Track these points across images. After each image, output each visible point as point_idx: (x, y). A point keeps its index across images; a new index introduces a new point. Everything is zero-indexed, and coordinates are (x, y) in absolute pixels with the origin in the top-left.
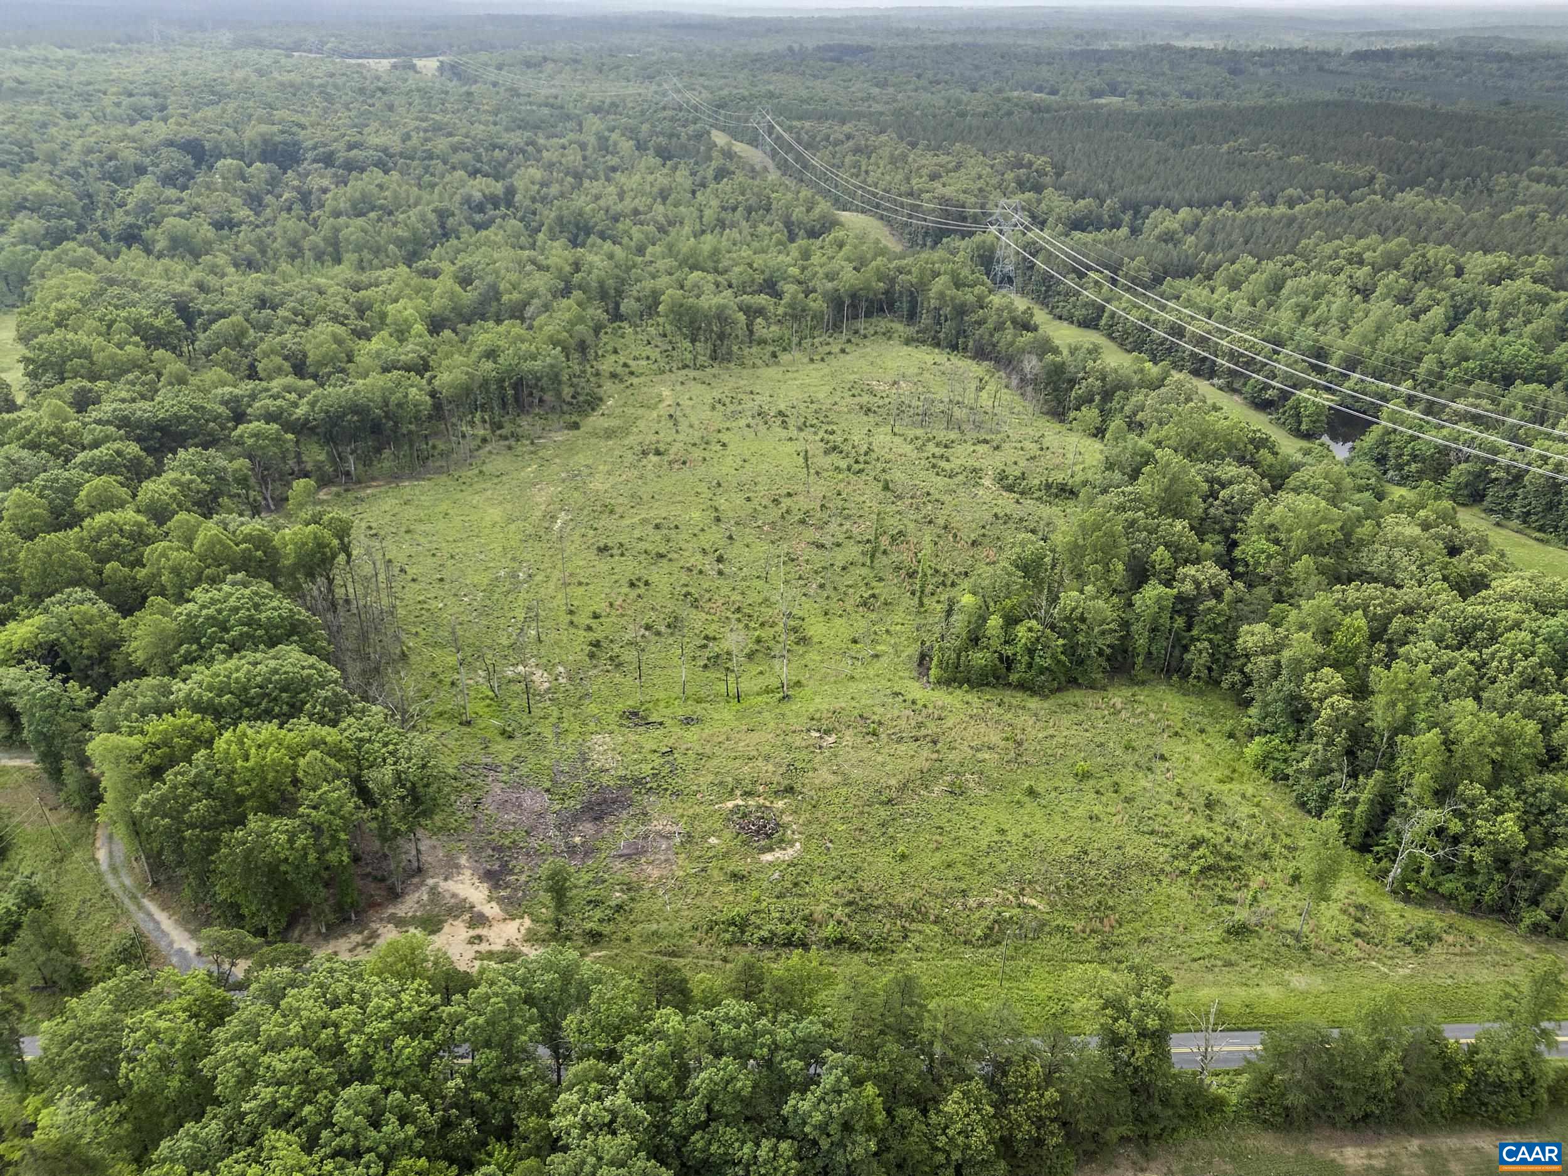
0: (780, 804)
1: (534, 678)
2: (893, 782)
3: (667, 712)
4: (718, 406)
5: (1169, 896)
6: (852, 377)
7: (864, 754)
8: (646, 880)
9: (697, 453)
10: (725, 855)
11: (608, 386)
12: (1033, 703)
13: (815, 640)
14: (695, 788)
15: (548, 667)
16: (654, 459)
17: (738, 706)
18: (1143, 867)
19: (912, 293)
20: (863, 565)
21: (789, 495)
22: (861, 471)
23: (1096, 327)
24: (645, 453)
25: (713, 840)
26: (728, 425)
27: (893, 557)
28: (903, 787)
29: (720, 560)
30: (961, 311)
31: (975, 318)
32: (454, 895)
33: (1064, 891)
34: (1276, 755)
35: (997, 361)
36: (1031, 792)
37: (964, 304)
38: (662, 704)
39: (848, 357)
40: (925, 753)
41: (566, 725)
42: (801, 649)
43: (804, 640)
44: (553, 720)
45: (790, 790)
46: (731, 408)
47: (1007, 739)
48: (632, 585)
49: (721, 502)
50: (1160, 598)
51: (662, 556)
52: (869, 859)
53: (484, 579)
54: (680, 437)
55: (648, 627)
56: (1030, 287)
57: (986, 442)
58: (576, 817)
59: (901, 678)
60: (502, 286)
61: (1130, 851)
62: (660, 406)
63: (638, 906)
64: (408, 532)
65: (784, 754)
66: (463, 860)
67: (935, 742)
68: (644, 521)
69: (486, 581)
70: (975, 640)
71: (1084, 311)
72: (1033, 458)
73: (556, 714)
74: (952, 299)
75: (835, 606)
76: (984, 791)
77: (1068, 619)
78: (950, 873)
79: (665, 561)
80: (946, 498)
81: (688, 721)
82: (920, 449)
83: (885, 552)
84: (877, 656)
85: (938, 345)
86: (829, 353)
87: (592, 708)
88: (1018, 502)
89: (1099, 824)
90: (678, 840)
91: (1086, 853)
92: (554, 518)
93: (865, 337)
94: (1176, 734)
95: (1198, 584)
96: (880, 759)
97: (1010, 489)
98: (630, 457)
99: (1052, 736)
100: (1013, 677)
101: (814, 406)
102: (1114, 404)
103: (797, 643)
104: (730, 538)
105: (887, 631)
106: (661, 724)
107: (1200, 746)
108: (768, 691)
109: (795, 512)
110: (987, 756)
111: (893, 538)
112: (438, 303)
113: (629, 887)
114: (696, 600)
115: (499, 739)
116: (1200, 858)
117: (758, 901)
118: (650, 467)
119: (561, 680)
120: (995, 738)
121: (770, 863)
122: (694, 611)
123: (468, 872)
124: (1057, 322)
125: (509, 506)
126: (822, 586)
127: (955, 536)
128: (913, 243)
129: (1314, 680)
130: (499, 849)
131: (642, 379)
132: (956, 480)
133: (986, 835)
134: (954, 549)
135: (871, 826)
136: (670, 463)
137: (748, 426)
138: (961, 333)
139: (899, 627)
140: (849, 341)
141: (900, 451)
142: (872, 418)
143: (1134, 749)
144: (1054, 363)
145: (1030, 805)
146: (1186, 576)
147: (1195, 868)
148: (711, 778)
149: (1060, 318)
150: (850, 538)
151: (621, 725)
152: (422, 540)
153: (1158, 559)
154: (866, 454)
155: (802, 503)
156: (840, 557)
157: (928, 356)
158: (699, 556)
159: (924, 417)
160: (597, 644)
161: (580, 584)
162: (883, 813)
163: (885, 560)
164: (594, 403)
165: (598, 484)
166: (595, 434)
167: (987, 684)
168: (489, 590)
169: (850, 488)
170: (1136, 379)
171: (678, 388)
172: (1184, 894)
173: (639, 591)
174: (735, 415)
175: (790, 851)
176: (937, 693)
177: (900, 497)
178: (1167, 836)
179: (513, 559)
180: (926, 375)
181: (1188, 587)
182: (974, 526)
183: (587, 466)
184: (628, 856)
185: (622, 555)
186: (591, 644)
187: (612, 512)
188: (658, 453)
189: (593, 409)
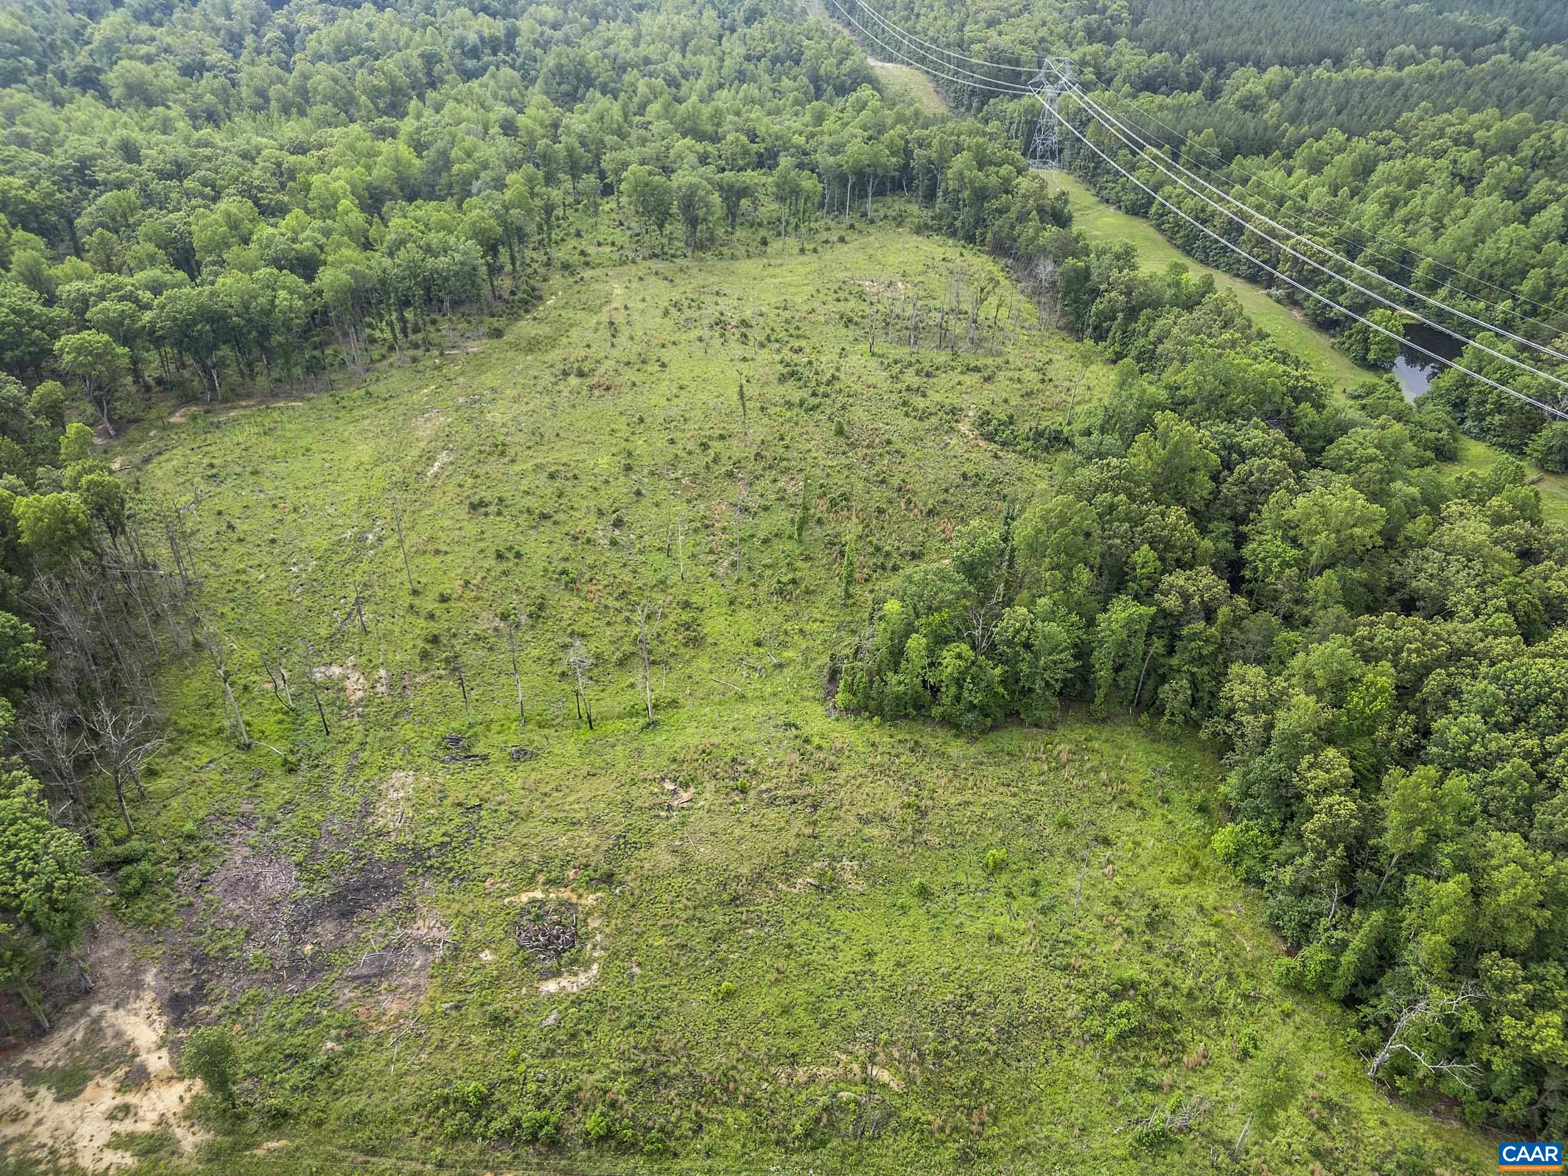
0: (590, 900)
1: (347, 683)
2: (745, 870)
3: (498, 740)
4: (673, 310)
5: (1070, 1075)
6: (842, 275)
7: (720, 823)
8: (378, 1020)
9: (629, 375)
10: (495, 982)
11: (557, 279)
12: (957, 749)
13: (710, 640)
14: (485, 870)
15: (368, 669)
16: (574, 381)
17: (590, 735)
18: (1045, 1024)
19: (929, 171)
20: (790, 537)
21: (722, 437)
22: (814, 408)
23: (1145, 216)
24: (566, 374)
25: (487, 956)
26: (676, 337)
27: (829, 529)
28: (758, 877)
29: (618, 524)
30: (982, 195)
31: (996, 204)
32: (118, 1035)
33: (929, 1059)
34: (1253, 851)
35: (1017, 259)
36: (924, 893)
37: (983, 189)
38: (495, 728)
39: (846, 248)
40: (798, 825)
41: (365, 755)
42: (689, 653)
43: (696, 642)
44: (352, 746)
45: (609, 879)
46: (689, 313)
47: (909, 806)
48: (500, 556)
49: (639, 444)
50: (1130, 621)
51: (545, 517)
52: (685, 995)
53: (322, 543)
54: (615, 353)
55: (504, 617)
56: (1078, 162)
57: (977, 369)
58: (318, 913)
59: (803, 699)
60: (455, 153)
61: (1031, 996)
62: (605, 309)
63: (350, 1064)
64: (254, 473)
65: (619, 818)
66: (149, 978)
67: (815, 807)
68: (538, 467)
69: (325, 545)
70: (897, 655)
71: (1132, 196)
72: (1029, 394)
73: (358, 737)
74: (971, 182)
75: (745, 592)
76: (861, 886)
77: (1010, 643)
78: (784, 1023)
79: (548, 523)
80: (909, 449)
81: (520, 755)
82: (895, 378)
83: (819, 521)
84: (780, 666)
85: (953, 234)
86: (827, 242)
87: (407, 731)
88: (996, 456)
89: (999, 950)
90: (439, 953)
91: (971, 998)
92: (431, 460)
93: (872, 222)
94: (1131, 804)
95: (1186, 597)
96: (738, 832)
97: (990, 438)
98: (547, 378)
99: (967, 803)
100: (936, 711)
101: (787, 314)
102: (1139, 326)
103: (686, 645)
104: (638, 493)
105: (801, 631)
106: (485, 758)
107: (1158, 823)
108: (633, 713)
109: (724, 460)
110: (876, 832)
111: (833, 503)
112: (381, 172)
113: (351, 1032)
114: (573, 581)
115: (278, 772)
116: (1121, 1016)
117: (515, 1062)
118: (565, 393)
119: (380, 689)
120: (892, 804)
121: (551, 995)
122: (567, 596)
123: (149, 996)
124: (1102, 207)
125: (383, 442)
126: (734, 564)
127: (909, 502)
128: (958, 103)
129: (1311, 766)
130: (200, 960)
131: (598, 272)
132: (926, 424)
133: (848, 959)
134: (905, 519)
135: (698, 942)
136: (591, 388)
137: (700, 339)
138: (980, 222)
139: (815, 626)
140: (852, 227)
141: (872, 380)
142: (852, 332)
143: (1069, 826)
144: (1076, 270)
145: (917, 913)
146: (1171, 586)
147: (1111, 1033)
148: (513, 853)
149: (1107, 201)
150: (782, 499)
151: (435, 758)
152: (268, 485)
153: (1140, 560)
154: (829, 383)
155: (736, 449)
156: (765, 525)
157: (936, 248)
158: (593, 518)
159: (915, 332)
160: (435, 640)
161: (437, 552)
162: (720, 918)
163: (818, 532)
164: (530, 300)
165: (496, 415)
166: (516, 347)
167: (906, 716)
168: (324, 559)
169: (798, 430)
170: (1169, 293)
171: (635, 285)
172: (1090, 1070)
173: (504, 566)
174: (688, 324)
175: (582, 978)
176: (839, 726)
177: (853, 446)
178: (1085, 975)
179: (367, 515)
180: (931, 274)
181: (1172, 602)
182: (935, 488)
183: (493, 389)
184: (366, 979)
185: (499, 513)
186: (427, 641)
187: (503, 454)
188: (581, 374)
189: (527, 311)
